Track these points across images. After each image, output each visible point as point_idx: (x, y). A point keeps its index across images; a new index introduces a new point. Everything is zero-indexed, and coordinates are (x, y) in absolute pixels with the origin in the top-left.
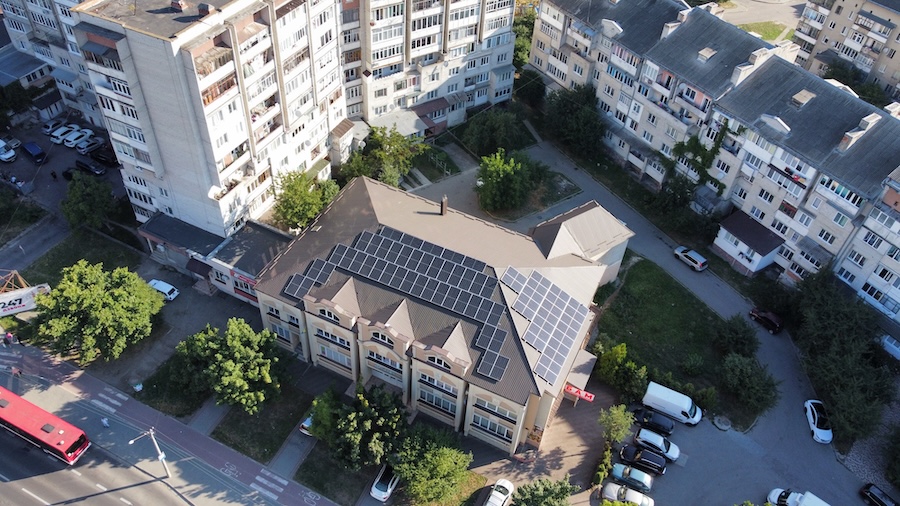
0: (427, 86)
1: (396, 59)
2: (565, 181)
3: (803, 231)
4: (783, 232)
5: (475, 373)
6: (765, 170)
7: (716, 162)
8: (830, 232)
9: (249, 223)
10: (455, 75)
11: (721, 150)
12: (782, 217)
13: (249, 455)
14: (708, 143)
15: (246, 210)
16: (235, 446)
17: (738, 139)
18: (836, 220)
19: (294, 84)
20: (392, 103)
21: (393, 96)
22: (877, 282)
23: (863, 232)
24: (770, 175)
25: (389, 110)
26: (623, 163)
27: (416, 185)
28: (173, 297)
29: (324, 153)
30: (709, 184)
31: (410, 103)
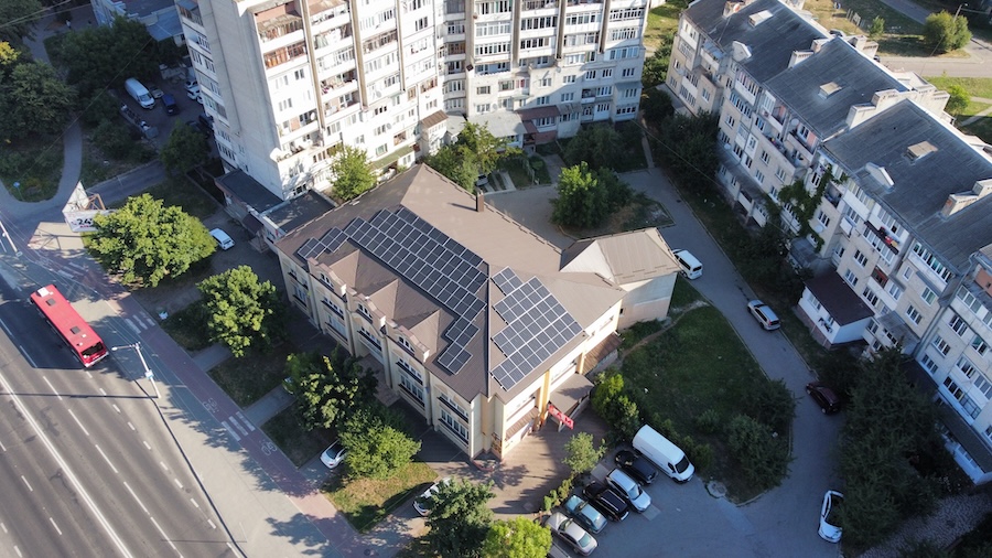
0: (537, 91)
1: (503, 57)
3: (892, 305)
4: (874, 303)
5: (436, 362)
6: (861, 227)
7: (817, 213)
8: (918, 310)
9: (311, 192)
10: (571, 83)
11: (823, 199)
12: (873, 285)
13: (232, 396)
14: (811, 188)
15: (310, 178)
16: (224, 387)
17: (840, 188)
18: (924, 295)
19: (375, 65)
20: (497, 103)
21: (497, 96)
22: (959, 377)
23: (949, 315)
24: (866, 234)
25: (492, 109)
26: (733, 204)
28: (227, 246)
29: (411, 140)
30: (809, 237)
31: (517, 106)
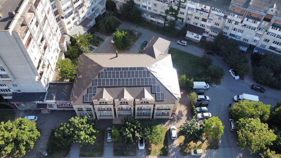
0: (82, 15)
1: (70, 10)
2: (136, 32)
3: (210, 25)
4: (204, 27)
5: (156, 101)
6: (195, 11)
7: (179, 12)
8: (217, 23)
9: (50, 84)
10: (89, 9)
11: (180, 9)
12: (203, 23)
14: (176, 8)
15: (48, 80)
16: (89, 156)
17: (185, 4)
18: (219, 19)
20: (73, 25)
21: (72, 22)
22: (233, 32)
23: (227, 20)
24: (197, 12)
25: (72, 28)
26: (150, 21)
27: (93, 49)
28: (36, 119)
29: (60, 50)
30: (178, 19)
31: (78, 23)
